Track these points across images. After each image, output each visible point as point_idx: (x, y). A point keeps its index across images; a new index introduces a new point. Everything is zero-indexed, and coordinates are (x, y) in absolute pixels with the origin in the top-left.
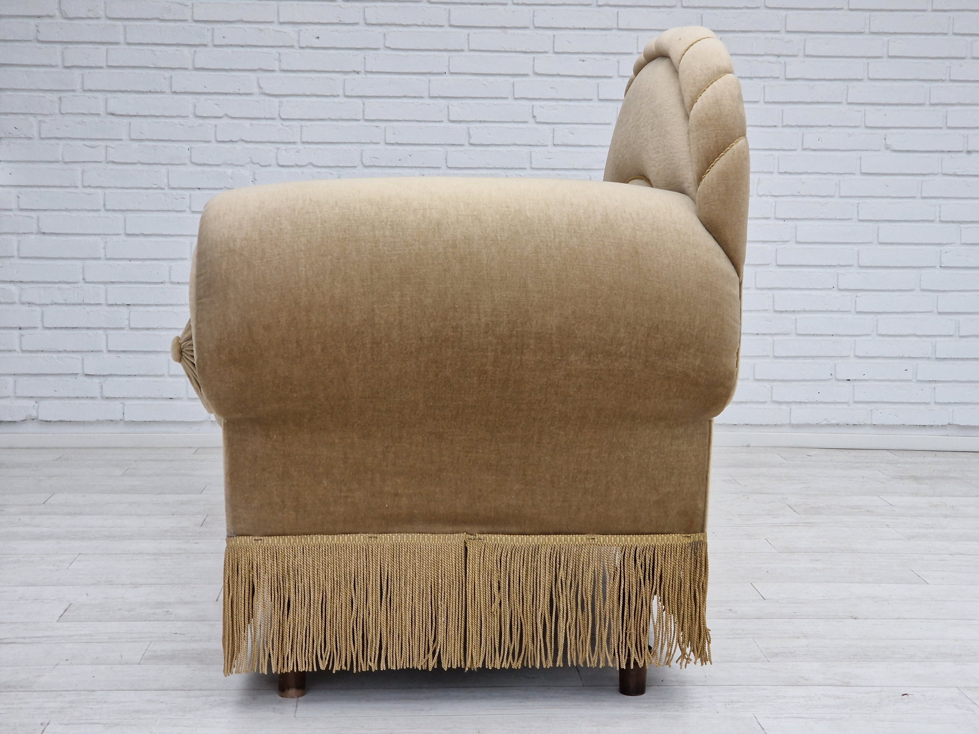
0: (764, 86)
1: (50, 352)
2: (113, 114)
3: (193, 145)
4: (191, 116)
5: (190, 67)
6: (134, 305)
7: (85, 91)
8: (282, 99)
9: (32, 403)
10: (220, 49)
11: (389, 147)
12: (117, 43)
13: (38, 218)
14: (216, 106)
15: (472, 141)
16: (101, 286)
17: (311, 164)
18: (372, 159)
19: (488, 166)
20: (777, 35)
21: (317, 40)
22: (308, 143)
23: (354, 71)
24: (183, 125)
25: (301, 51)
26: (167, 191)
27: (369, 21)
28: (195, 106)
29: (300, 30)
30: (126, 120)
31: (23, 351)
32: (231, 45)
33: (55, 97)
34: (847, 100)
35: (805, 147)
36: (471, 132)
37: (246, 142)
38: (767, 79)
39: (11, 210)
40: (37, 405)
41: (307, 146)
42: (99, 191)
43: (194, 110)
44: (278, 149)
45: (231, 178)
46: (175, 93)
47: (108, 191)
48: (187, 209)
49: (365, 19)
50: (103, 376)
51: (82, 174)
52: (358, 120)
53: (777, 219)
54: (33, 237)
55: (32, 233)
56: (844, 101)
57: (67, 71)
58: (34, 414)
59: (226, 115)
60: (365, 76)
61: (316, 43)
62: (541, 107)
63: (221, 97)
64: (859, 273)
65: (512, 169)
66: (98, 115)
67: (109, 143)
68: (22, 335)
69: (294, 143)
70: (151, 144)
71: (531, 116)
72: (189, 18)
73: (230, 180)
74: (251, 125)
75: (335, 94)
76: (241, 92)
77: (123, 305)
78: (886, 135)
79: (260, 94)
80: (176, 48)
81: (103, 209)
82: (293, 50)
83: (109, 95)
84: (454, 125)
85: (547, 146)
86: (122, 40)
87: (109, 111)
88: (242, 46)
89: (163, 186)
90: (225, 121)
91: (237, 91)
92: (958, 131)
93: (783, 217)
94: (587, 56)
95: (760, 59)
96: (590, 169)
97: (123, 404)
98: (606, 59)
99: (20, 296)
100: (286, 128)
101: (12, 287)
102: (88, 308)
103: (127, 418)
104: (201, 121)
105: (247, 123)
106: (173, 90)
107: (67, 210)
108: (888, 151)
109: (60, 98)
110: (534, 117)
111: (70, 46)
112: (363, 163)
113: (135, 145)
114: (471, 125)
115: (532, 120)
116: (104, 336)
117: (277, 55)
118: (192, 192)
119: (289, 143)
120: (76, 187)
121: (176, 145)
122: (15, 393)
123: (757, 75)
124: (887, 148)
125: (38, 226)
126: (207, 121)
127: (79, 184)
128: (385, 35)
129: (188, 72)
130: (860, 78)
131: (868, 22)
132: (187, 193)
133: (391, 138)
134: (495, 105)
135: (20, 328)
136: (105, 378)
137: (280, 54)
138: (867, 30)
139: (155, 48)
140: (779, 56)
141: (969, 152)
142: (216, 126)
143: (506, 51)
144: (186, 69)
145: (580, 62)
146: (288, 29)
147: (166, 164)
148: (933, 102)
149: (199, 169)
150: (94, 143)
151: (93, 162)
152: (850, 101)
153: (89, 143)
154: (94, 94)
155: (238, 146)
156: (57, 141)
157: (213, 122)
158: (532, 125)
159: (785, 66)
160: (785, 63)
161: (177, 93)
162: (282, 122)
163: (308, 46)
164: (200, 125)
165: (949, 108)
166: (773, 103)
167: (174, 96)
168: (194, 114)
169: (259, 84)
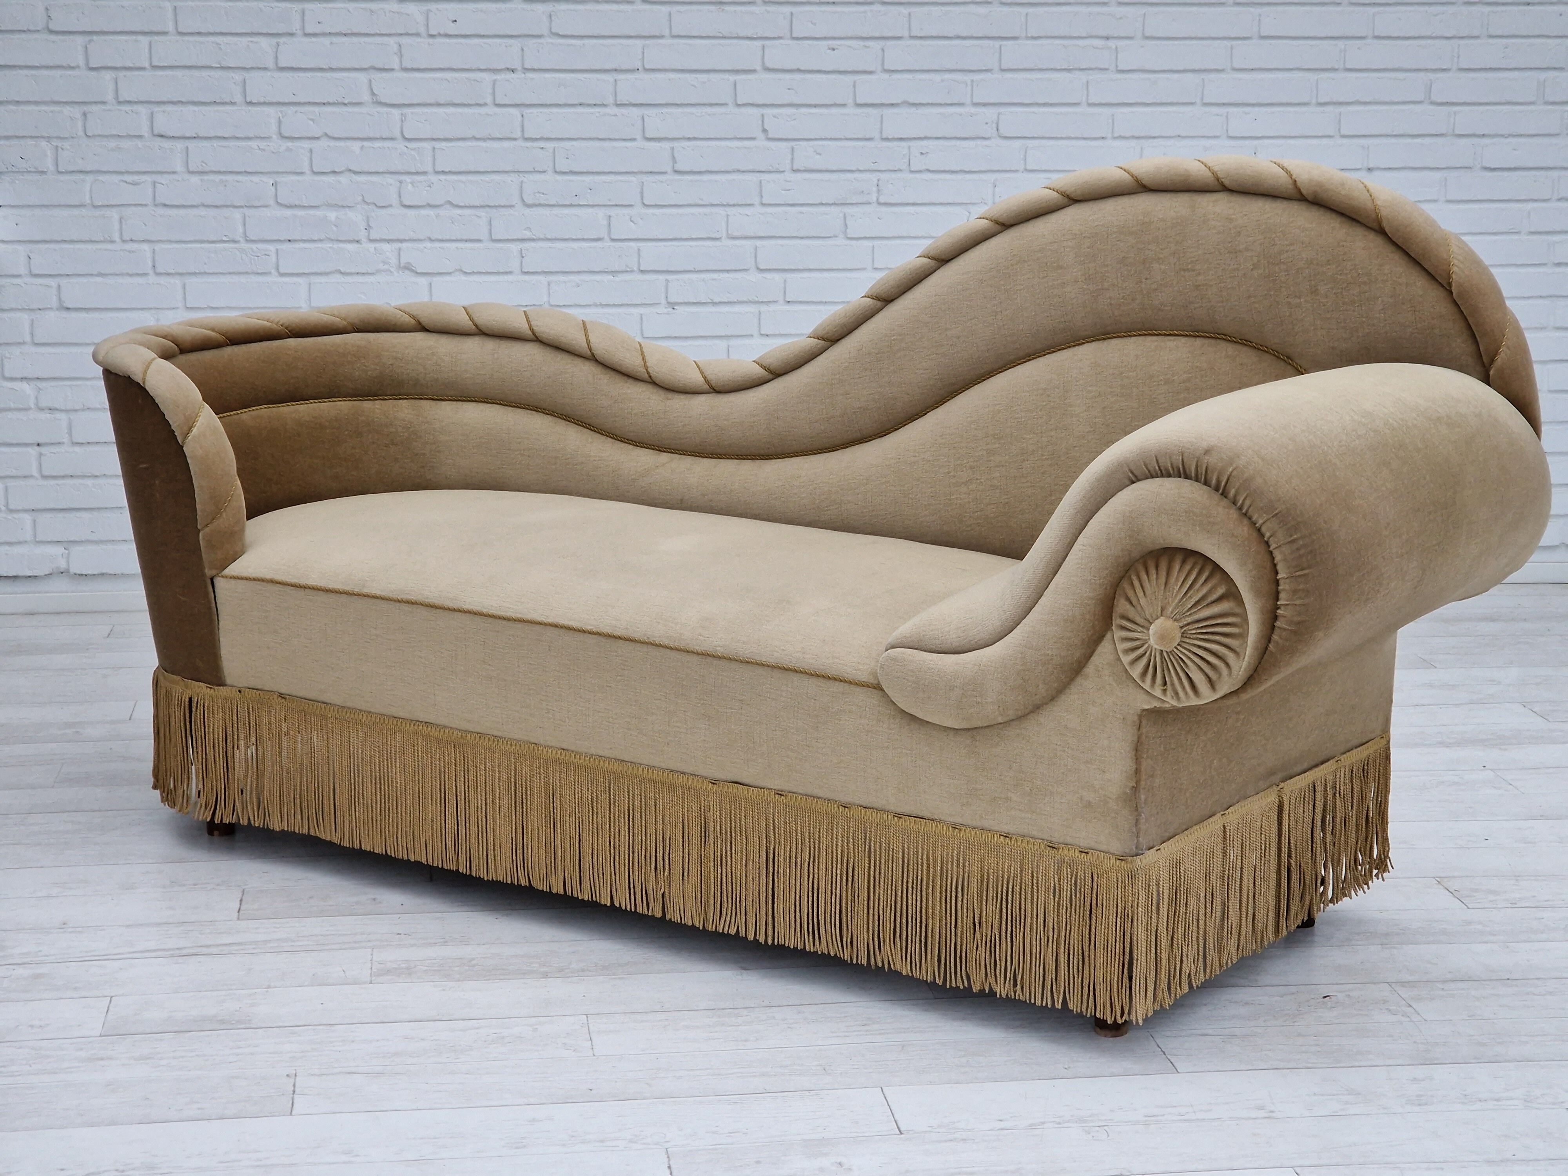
0: (1087, 82)
2: (162, 136)
3: (279, 179)
4: (274, 136)
5: (272, 66)
7: (119, 103)
8: (405, 110)
9: (59, 550)
10: (314, 39)
11: (559, 178)
12: (165, 33)
13: (59, 286)
14: (311, 123)
15: (679, 167)
17: (448, 202)
18: (537, 195)
19: (701, 202)
20: (1105, 9)
21: (452, 24)
22: (443, 172)
23: (508, 69)
24: (264, 150)
25: (431, 40)
26: (244, 245)
28: (280, 122)
29: (429, 11)
30: (180, 145)
31: (45, 477)
32: (330, 34)
33: (76, 112)
34: (1202, 99)
36: (676, 155)
37: (355, 173)
38: (1091, 72)
39: (19, 276)
40: (67, 552)
41: (442, 177)
42: (146, 247)
43: (279, 127)
44: (401, 182)
45: (336, 226)
46: (250, 103)
47: (158, 247)
48: (273, 271)
51: (121, 222)
52: (515, 139)
54: (52, 314)
55: (51, 309)
56: (1198, 101)
57: (94, 74)
58: (63, 565)
59: (326, 135)
60: (523, 75)
61: (452, 29)
62: (774, 116)
63: (316, 109)
65: (734, 205)
66: (140, 137)
67: (158, 178)
68: (41, 454)
69: (424, 173)
70: (217, 178)
71: (761, 130)
73: (334, 228)
74: (362, 148)
75: (481, 102)
76: (346, 101)
79: (373, 103)
80: (249, 39)
81: (151, 272)
82: (419, 40)
83: (156, 109)
84: (652, 144)
85: (783, 172)
86: (171, 28)
87: (156, 132)
88: (346, 34)
89: (237, 238)
90: (324, 143)
91: (340, 100)
94: (839, 42)
95: (1080, 42)
96: (845, 204)
98: (865, 46)
99: (37, 398)
100: (413, 153)
101: (25, 386)
104: (289, 144)
105: (356, 146)
106: (248, 100)
107: (100, 275)
109: (85, 114)
110: (765, 131)
111: (95, 38)
112: (523, 200)
113: (195, 179)
114: (676, 144)
115: (761, 136)
117: (396, 47)
118: (280, 246)
119: (417, 173)
120: (112, 242)
121: (255, 178)
122: (35, 536)
125: (60, 299)
126: (297, 144)
127: (116, 237)
128: (551, 15)
129: (268, 74)
130: (1220, 68)
132: (271, 248)
133: (562, 165)
134: (709, 115)
135: (38, 445)
137: (400, 46)
139: (220, 39)
140: (1107, 38)
142: (311, 151)
143: (724, 37)
144: (265, 69)
145: (829, 51)
146: (412, 8)
147: (241, 207)
148: (1321, 100)
149: (288, 212)
150: (135, 178)
151: (135, 205)
152: (1206, 100)
153: (129, 178)
154: (136, 107)
155: (344, 179)
156: (82, 176)
157: (306, 144)
158: (762, 143)
159: (1117, 53)
160: (1117, 48)
161: (254, 104)
162: (407, 144)
163: (441, 32)
164: (289, 150)
165: (1343, 109)
166: (1100, 105)
167: (250, 108)
168: (280, 133)
169: (371, 90)
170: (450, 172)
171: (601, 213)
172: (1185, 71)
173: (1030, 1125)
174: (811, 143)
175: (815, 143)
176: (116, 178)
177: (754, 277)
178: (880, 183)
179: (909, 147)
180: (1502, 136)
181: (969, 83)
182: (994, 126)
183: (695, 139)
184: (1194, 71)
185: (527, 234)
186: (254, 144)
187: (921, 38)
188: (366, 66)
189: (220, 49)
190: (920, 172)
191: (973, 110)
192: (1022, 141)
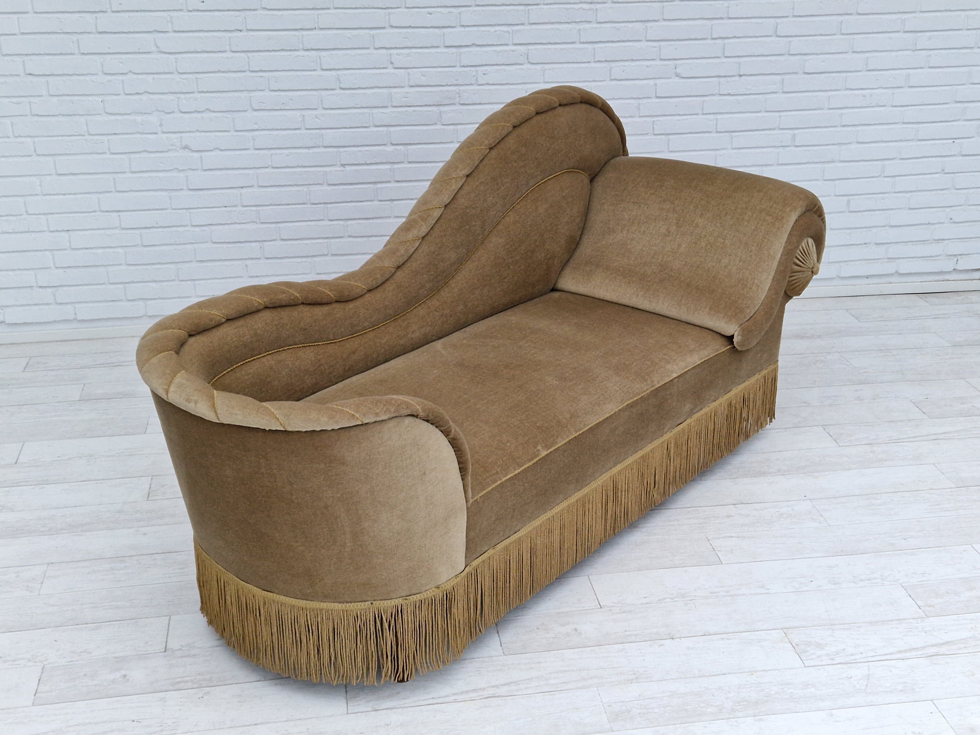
0: (579, 29)
1: (7, 270)
2: (32, 75)
3: (105, 98)
4: (100, 73)
5: (94, 31)
6: (73, 230)
8: (177, 56)
10: (118, 14)
11: (272, 93)
12: (26, 13)
14: (121, 65)
15: (342, 86)
16: (42, 217)
17: (208, 109)
18: (260, 104)
19: (357, 106)
21: (202, 4)
22: (203, 92)
23: (237, 30)
24: (94, 82)
25: (189, 14)
26: (87, 137)
28: (102, 65)
30: (43, 79)
32: (127, 11)
34: (646, 38)
35: (612, 78)
36: (341, 79)
37: (151, 93)
38: (581, 23)
41: (203, 95)
42: (29, 139)
43: (102, 67)
44: (178, 98)
45: (142, 125)
46: (83, 54)
47: (36, 139)
48: (107, 151)
50: (55, 287)
51: (12, 126)
52: (244, 71)
56: (644, 39)
59: (131, 71)
60: (247, 33)
61: (202, 6)
62: (397, 55)
63: (124, 56)
65: (376, 107)
66: (18, 75)
67: (31, 99)
69: (193, 93)
70: (67, 98)
71: (390, 62)
73: (141, 126)
74: (153, 79)
75: (223, 50)
76: (141, 51)
77: (63, 231)
78: (676, 65)
79: (158, 52)
80: (79, 15)
81: (34, 154)
82: (182, 13)
83: (25, 58)
84: (326, 72)
85: (404, 87)
86: (30, 9)
87: (28, 72)
88: (137, 11)
89: (83, 134)
90: (130, 76)
91: (137, 51)
92: (732, 59)
94: (433, 10)
95: (576, 6)
96: (440, 105)
97: (74, 307)
98: (449, 12)
100: (184, 81)
102: (33, 235)
103: (79, 318)
104: (110, 78)
105: (149, 78)
106: (82, 52)
108: (678, 78)
110: (392, 63)
112: (252, 107)
113: (55, 99)
114: (340, 72)
115: (390, 66)
116: (51, 256)
117: (169, 17)
118: (110, 137)
119: (188, 93)
120: (8, 137)
121: (90, 98)
123: (573, 20)
124: (677, 76)
126: (115, 77)
127: (10, 134)
129: (92, 35)
130: (656, 19)
132: (105, 138)
133: (274, 86)
134: (359, 55)
136: (56, 288)
137: (171, 17)
139: (59, 15)
140: (591, 3)
141: (740, 76)
142: (123, 81)
143: (365, 8)
144: (90, 33)
145: (428, 15)
147: (84, 115)
148: (713, 37)
149: (113, 118)
150: (18, 100)
151: (20, 116)
152: (648, 39)
153: (14, 100)
154: (12, 58)
155: (145, 97)
157: (121, 78)
158: (391, 70)
159: (597, 12)
160: (596, 9)
161: (86, 54)
162: (180, 76)
163: (195, 9)
164: (109, 81)
165: (726, 41)
166: (587, 43)
167: (83, 56)
168: (103, 71)
169: (156, 44)
170: (207, 92)
171: (298, 113)
172: (636, 21)
174: (419, 70)
175: (421, 69)
176: (6, 100)
177: (390, 148)
178: (461, 92)
179: (477, 71)
181: (511, 32)
182: (526, 56)
183: (351, 69)
184: (641, 21)
185: (256, 127)
186: (87, 78)
187: (482, 6)
188: (151, 30)
189: (61, 22)
190: (483, 85)
191: (514, 48)
192: (541, 66)
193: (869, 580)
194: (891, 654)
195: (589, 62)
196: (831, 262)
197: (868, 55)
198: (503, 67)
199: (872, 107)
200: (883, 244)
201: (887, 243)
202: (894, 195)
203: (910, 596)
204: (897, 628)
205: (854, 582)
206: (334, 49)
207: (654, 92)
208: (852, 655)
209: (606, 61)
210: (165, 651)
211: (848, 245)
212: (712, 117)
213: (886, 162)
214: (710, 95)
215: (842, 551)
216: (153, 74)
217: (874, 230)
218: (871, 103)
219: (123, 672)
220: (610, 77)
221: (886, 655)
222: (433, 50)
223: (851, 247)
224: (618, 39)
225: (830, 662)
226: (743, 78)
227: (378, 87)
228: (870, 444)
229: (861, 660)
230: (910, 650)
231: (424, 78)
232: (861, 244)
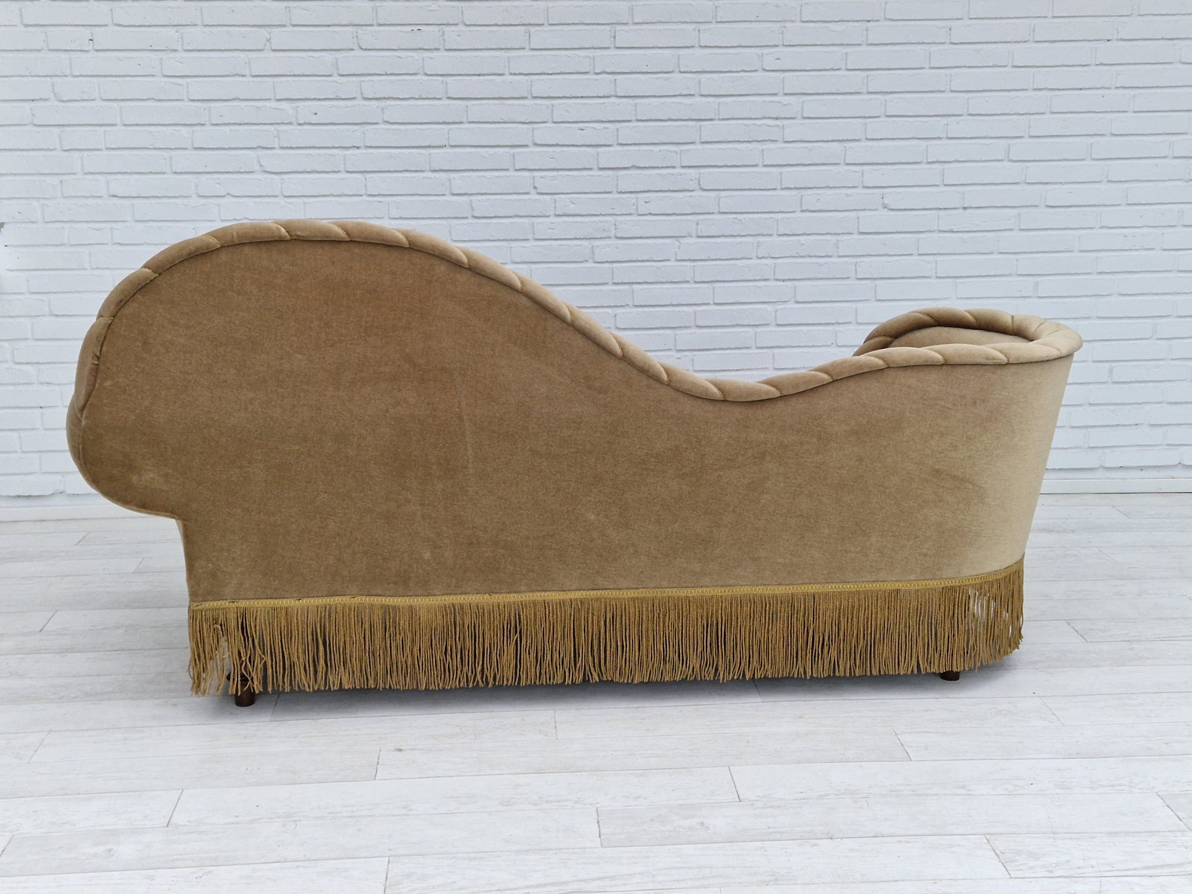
0: (763, 150)
2: (115, 196)
3: (198, 224)
4: (194, 196)
5: (190, 147)
7: (85, 173)
8: (283, 176)
9: (58, 478)
10: (218, 128)
12: (114, 125)
13: (49, 301)
14: (218, 186)
15: (475, 214)
19: (492, 238)
20: (775, 98)
21: (314, 116)
23: (354, 147)
24: (186, 205)
25: (300, 127)
27: (366, 96)
28: (197, 186)
29: (297, 107)
30: (128, 202)
31: (46, 429)
32: (229, 124)
33: (56, 180)
34: (845, 160)
35: (804, 208)
36: (474, 205)
37: (250, 220)
39: (21, 293)
40: (63, 479)
42: (108, 272)
43: (197, 189)
46: (176, 173)
49: (362, 94)
51: (90, 256)
52: (361, 195)
53: (777, 280)
54: (45, 319)
55: (44, 316)
56: (842, 162)
57: (67, 153)
58: (61, 488)
59: (229, 194)
60: (365, 151)
61: (315, 119)
62: (542, 178)
63: (222, 176)
64: (857, 330)
65: (515, 240)
66: (100, 197)
67: (114, 225)
68: (42, 414)
70: (155, 224)
71: (532, 187)
72: (185, 98)
74: (255, 203)
75: (336, 170)
76: (242, 171)
78: (883, 195)
79: (262, 172)
80: (173, 128)
82: (291, 127)
83: (110, 177)
84: (457, 198)
85: (549, 216)
86: (118, 121)
87: (111, 194)
88: (240, 124)
90: (228, 200)
91: (238, 170)
92: (954, 188)
93: (782, 278)
94: (586, 125)
95: (758, 122)
96: (592, 238)
98: (605, 128)
99: (38, 376)
100: (289, 206)
101: (29, 368)
104: (204, 201)
105: (250, 201)
106: (174, 171)
107: (77, 292)
108: (886, 210)
109: (61, 182)
110: (535, 188)
111: (66, 129)
113: (141, 226)
114: (473, 198)
115: (533, 191)
117: (276, 132)
120: (85, 269)
121: (181, 225)
122: (41, 469)
123: (755, 139)
124: (885, 207)
125: (50, 308)
126: (210, 200)
127: (86, 266)
128: (383, 109)
129: (187, 152)
130: (857, 138)
131: (865, 81)
133: (394, 213)
134: (496, 177)
135: (41, 407)
137: (278, 132)
138: (865, 90)
139: (153, 129)
140: (777, 119)
141: (965, 208)
142: (219, 205)
143: (505, 122)
144: (185, 149)
145: (579, 131)
146: (285, 105)
148: (930, 160)
150: (98, 225)
151: (99, 244)
152: (847, 162)
153: (94, 225)
154: (97, 176)
156: (62, 224)
157: (217, 201)
158: (534, 196)
159: (784, 129)
160: (783, 126)
161: (179, 173)
162: (287, 200)
163: (307, 122)
164: (203, 205)
165: (946, 166)
166: (772, 166)
167: (176, 176)
168: (197, 194)
169: (259, 162)
172: (833, 141)
173: (820, 796)
174: (568, 196)
175: (571, 195)
176: (85, 226)
178: (617, 223)
179: (637, 198)
180: (1061, 183)
181: (679, 152)
182: (697, 181)
183: (486, 194)
184: (839, 141)
186: (179, 201)
187: (644, 121)
188: (255, 146)
189: (153, 136)
190: (644, 215)
191: (683, 171)
192: (717, 192)
193: (1112, 786)
194: (1135, 869)
195: (774, 189)
196: (1093, 448)
197: (1127, 185)
198: (669, 194)
199: (1136, 250)
200: (1161, 425)
201: (1166, 425)
202: (1171, 362)
203: (1168, 806)
204: (1146, 841)
205: (1091, 788)
206: (466, 170)
207: (856, 227)
208: (1078, 868)
209: (796, 188)
210: (167, 826)
211: (1113, 426)
212: (930, 258)
213: (1158, 321)
214: (928, 231)
215: (1078, 754)
216: (254, 197)
217: (1147, 407)
218: (1135, 246)
219: (109, 847)
220: (801, 207)
221: (1127, 870)
222: (585, 173)
223: (1118, 428)
224: (811, 162)
225: (1047, 874)
226: (969, 211)
227: (518, 216)
228: (1129, 641)
229: (1092, 875)
230: (1162, 866)
231: (573, 206)
232: (1130, 425)
